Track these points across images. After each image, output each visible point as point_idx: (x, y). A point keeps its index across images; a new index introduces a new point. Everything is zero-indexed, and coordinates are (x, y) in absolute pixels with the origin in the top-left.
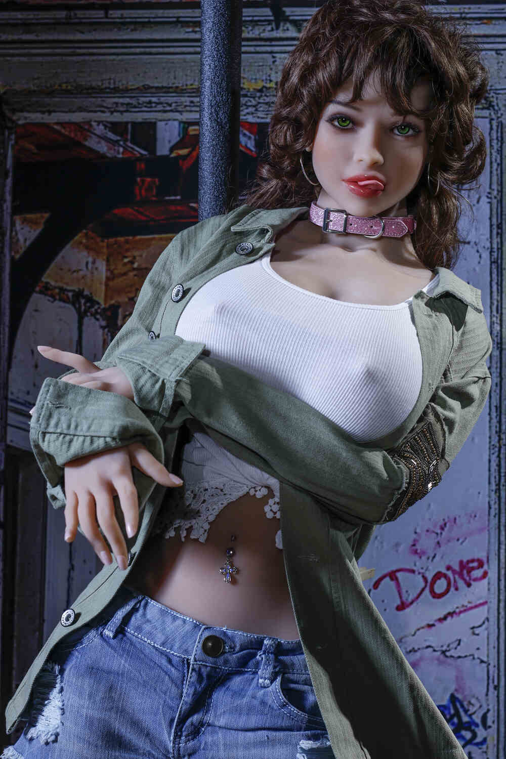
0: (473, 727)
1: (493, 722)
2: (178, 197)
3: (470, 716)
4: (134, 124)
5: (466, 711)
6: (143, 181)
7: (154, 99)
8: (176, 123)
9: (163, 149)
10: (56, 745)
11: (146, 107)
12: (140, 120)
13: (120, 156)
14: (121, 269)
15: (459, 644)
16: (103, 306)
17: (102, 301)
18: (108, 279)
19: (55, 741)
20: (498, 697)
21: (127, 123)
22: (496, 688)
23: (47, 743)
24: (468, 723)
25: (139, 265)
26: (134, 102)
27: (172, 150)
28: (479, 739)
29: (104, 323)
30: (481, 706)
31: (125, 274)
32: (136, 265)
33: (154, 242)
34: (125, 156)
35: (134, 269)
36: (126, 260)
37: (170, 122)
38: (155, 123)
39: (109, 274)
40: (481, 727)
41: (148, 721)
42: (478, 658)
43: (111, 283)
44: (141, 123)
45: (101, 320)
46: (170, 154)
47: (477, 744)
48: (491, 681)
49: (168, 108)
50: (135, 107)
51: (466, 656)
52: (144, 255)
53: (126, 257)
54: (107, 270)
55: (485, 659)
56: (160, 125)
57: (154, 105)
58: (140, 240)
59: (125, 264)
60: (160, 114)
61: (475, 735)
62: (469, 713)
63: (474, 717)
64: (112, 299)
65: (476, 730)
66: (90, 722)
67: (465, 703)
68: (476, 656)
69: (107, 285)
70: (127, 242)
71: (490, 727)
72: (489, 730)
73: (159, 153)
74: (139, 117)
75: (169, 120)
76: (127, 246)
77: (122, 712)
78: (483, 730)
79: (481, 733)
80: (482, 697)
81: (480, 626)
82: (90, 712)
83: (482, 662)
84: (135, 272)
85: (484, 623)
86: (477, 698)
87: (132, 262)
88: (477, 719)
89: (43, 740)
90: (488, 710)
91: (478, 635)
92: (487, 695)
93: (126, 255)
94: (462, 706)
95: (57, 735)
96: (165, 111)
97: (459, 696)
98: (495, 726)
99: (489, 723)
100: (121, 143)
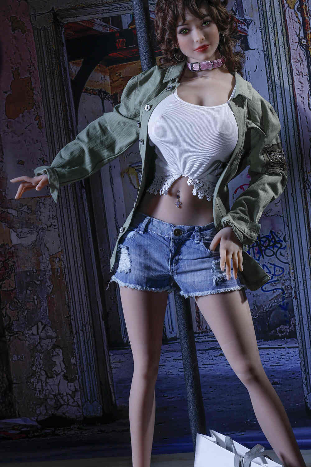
0: (280, 242)
1: (288, 239)
2: (135, 46)
3: (279, 238)
4: (112, 17)
5: (277, 236)
6: (119, 41)
7: (118, 6)
8: (129, 15)
9: (125, 26)
10: (131, 273)
11: (115, 9)
12: (114, 16)
13: (109, 31)
14: (116, 78)
15: (271, 211)
16: (111, 95)
17: (110, 93)
18: (111, 83)
19: (130, 272)
20: (289, 229)
21: (109, 17)
22: (288, 226)
23: (127, 273)
24: (278, 241)
25: (123, 76)
26: (110, 8)
27: (129, 26)
28: (283, 246)
29: (112, 101)
30: (282, 234)
31: (118, 80)
32: (121, 76)
33: (127, 66)
34: (111, 31)
35: (121, 78)
36: (117, 75)
37: (126, 15)
38: (120, 16)
39: (111, 81)
40: (283, 241)
41: (160, 261)
42: (279, 215)
43: (112, 85)
44: (115, 17)
45: (111, 100)
46: (129, 28)
47: (282, 248)
48: (285, 223)
49: (125, 9)
50: (111, 10)
51: (274, 215)
52: (124, 71)
53: (117, 73)
54: (110, 80)
55: (282, 215)
56: (123, 17)
57: (119, 8)
58: (122, 65)
59: (117, 76)
60: (122, 12)
61: (281, 245)
62: (278, 237)
63: (280, 238)
64: (114, 91)
65: (282, 243)
66: (141, 264)
67: (276, 233)
68: (278, 215)
69: (111, 86)
70: (116, 67)
71: (287, 241)
72: (287, 242)
73: (124, 28)
74: (113, 14)
75: (126, 14)
76: (117, 69)
77: (151, 259)
78: (285, 243)
79: (284, 244)
80: (283, 230)
81: (278, 203)
82: (140, 260)
83: (281, 216)
84: (122, 79)
85: (280, 201)
86: (281, 231)
87: (120, 75)
88: (282, 239)
89: (126, 272)
90: (286, 235)
91: (278, 206)
92: (284, 229)
93: (117, 72)
94: (275, 234)
95: (130, 270)
96: (124, 10)
97: (273, 231)
98: (289, 241)
99: (287, 239)
100: (108, 26)
